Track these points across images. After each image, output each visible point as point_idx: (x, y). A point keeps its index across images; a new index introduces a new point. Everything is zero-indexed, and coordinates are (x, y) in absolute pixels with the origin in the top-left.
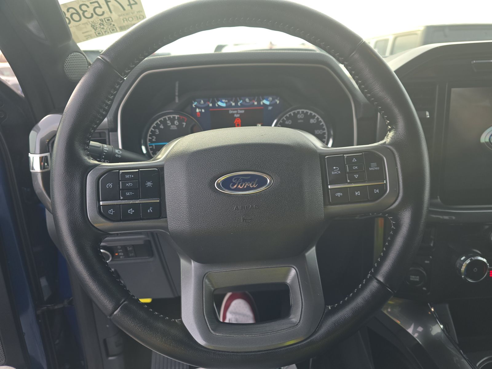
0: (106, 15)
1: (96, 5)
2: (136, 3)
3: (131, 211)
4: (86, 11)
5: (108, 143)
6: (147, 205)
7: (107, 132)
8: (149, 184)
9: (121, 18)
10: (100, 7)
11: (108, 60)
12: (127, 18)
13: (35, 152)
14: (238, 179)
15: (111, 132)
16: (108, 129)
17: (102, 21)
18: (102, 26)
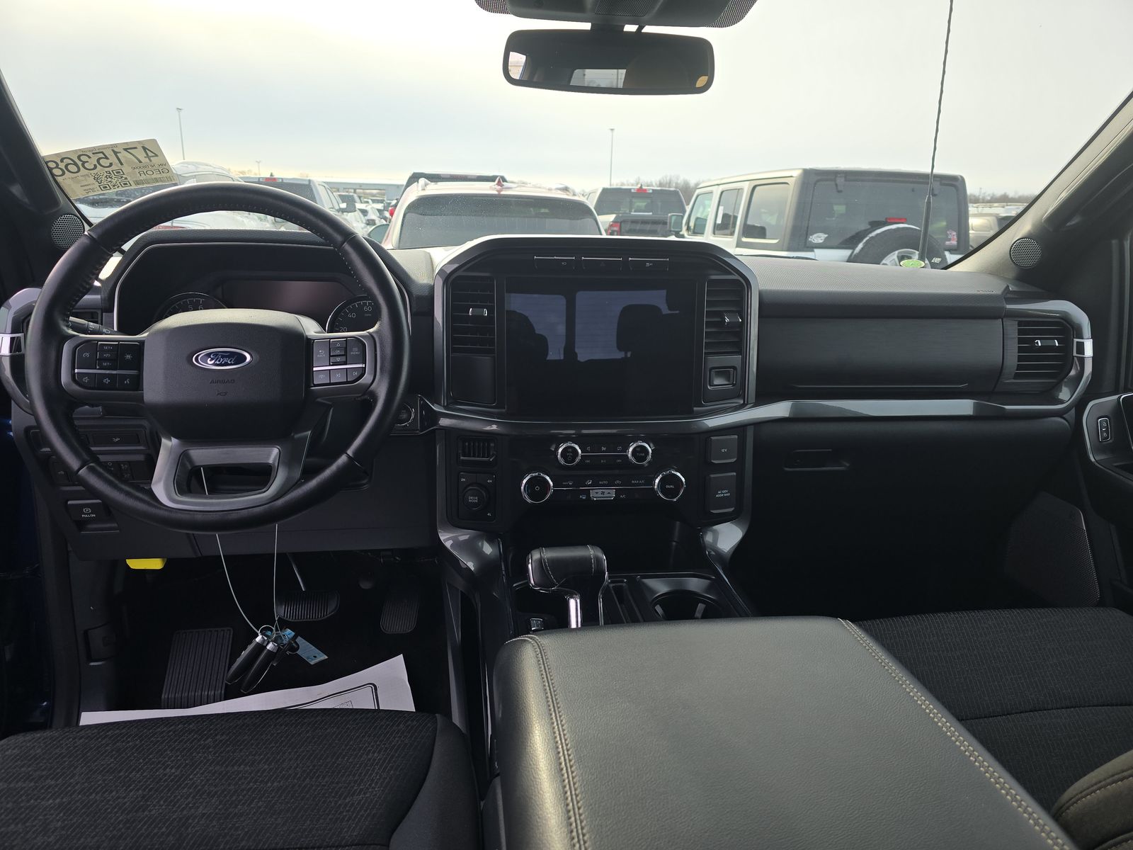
0: (114, 167)
1: (101, 155)
2: (156, 155)
3: (107, 381)
4: (87, 162)
5: (99, 322)
6: (125, 377)
7: (99, 312)
8: (128, 357)
9: (137, 171)
10: (107, 158)
11: (94, 237)
12: (145, 171)
13: (5, 331)
14: (217, 355)
15: (106, 312)
16: (102, 309)
17: (110, 173)
18: (109, 179)
